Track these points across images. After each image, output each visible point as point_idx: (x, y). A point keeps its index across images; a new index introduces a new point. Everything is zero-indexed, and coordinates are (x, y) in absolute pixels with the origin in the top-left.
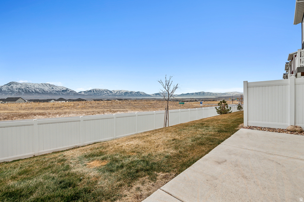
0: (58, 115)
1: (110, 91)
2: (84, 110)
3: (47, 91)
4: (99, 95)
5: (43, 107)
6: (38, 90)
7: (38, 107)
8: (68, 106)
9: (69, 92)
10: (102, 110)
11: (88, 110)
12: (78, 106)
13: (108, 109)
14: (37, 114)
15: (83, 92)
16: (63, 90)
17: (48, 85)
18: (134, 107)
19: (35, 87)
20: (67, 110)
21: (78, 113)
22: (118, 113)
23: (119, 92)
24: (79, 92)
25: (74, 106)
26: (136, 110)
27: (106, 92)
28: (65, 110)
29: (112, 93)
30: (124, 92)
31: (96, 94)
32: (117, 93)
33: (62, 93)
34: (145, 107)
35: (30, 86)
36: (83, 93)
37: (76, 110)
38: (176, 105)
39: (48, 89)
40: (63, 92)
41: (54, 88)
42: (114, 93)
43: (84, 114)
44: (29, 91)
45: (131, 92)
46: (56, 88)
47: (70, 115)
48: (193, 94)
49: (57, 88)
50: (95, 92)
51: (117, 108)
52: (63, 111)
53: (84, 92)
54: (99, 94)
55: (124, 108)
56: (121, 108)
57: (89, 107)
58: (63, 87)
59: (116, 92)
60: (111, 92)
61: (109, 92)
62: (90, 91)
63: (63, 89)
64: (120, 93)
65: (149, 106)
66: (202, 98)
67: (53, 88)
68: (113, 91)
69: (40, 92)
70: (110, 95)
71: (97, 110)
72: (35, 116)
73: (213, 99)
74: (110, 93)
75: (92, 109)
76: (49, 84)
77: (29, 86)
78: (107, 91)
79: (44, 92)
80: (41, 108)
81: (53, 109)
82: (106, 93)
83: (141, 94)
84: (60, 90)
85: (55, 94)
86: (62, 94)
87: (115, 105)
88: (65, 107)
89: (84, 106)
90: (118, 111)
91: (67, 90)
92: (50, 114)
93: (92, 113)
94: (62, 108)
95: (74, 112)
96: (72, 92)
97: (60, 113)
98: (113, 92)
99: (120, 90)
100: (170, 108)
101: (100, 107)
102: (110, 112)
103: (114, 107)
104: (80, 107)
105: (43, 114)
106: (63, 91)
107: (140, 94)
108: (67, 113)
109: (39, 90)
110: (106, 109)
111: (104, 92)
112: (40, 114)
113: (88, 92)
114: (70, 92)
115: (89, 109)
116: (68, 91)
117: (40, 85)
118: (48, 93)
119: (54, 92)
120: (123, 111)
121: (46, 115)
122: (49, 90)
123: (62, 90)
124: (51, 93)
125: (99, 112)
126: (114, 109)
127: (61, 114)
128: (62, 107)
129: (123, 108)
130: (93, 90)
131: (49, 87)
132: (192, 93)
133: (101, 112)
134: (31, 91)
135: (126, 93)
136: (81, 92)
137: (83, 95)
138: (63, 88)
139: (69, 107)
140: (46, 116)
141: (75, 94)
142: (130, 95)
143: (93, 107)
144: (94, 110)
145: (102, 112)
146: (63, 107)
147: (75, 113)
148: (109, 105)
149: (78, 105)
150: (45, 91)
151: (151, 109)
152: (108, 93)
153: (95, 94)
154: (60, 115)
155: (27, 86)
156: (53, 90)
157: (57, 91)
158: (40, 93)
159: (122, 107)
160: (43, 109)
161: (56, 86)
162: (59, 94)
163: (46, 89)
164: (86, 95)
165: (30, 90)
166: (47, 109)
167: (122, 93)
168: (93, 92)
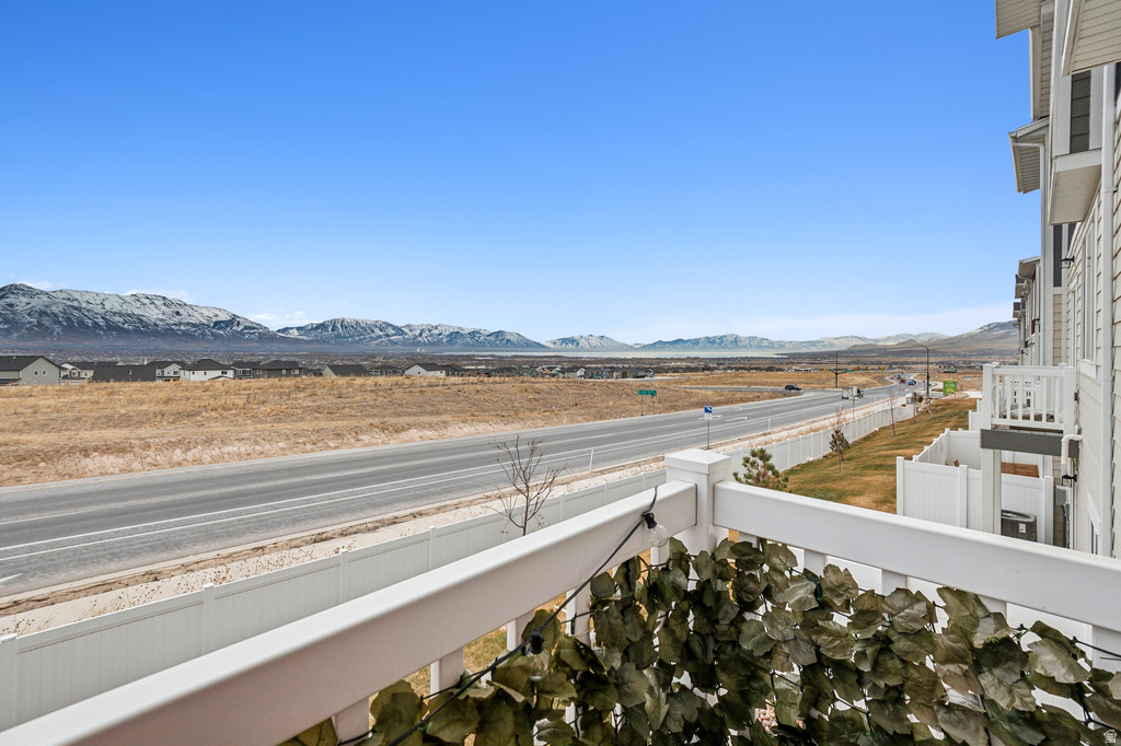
0: (178, 451)
1: (394, 327)
2: (285, 427)
3: (157, 325)
4: (354, 342)
5: (123, 411)
6: (117, 319)
7: (105, 412)
8: (224, 408)
9: (242, 327)
10: (353, 422)
11: (300, 425)
12: (263, 408)
13: (375, 415)
14: (96, 449)
15: (295, 331)
16: (219, 319)
17: (159, 303)
18: (474, 405)
19: (108, 307)
20: (218, 428)
21: (259, 439)
22: (413, 432)
23: (430, 331)
24: (279, 331)
25: (248, 406)
26: (479, 422)
27: (381, 330)
28: (212, 424)
29: (404, 333)
30: (448, 333)
31: (345, 337)
32: (420, 335)
33: (214, 331)
34: (516, 404)
35: (88, 302)
36: (295, 334)
37: (251, 428)
38: (628, 395)
39: (161, 317)
40: (219, 329)
41: (181, 311)
42: (410, 333)
43: (281, 445)
44: (81, 322)
45: (473, 334)
46: (191, 311)
47: (226, 449)
48: (696, 342)
49: (196, 314)
50: (341, 331)
51: (409, 410)
52: (201, 430)
53: (299, 329)
54: (353, 337)
55: (438, 413)
56: (424, 413)
57: (306, 409)
58: (220, 310)
59: (417, 333)
60: (399, 330)
61: (393, 332)
62: (322, 326)
63: (216, 316)
64: (433, 336)
65: (530, 400)
66: (729, 359)
67: (178, 313)
68: (408, 326)
69: (126, 326)
70: (396, 343)
71: (334, 424)
72: (87, 456)
73: (768, 362)
74: (395, 335)
75: (316, 418)
76: (164, 298)
77: (84, 305)
78: (384, 326)
79: (143, 329)
80: (116, 416)
81: (164, 423)
82: (381, 333)
83: (508, 340)
84: (206, 322)
85: (186, 334)
86: (213, 334)
87: (404, 402)
88: (213, 413)
89: (283, 407)
90: (410, 426)
91: (233, 320)
92: (149, 447)
93: (314, 438)
94: (198, 418)
95: (244, 435)
96: (254, 328)
97: (189, 442)
98: (406, 330)
99: (434, 324)
100: (607, 407)
101: (347, 411)
102: (383, 430)
103: (400, 409)
104: (269, 410)
105: (118, 449)
106: (216, 323)
107: (504, 342)
108: (215, 442)
109: (121, 320)
110: (368, 416)
111: (373, 332)
112: (107, 449)
113: (312, 329)
114: (246, 328)
115: (302, 419)
116: (238, 324)
117: (129, 300)
118: (157, 332)
119: (182, 328)
120: (431, 426)
121: (130, 452)
122: (161, 320)
123: (215, 319)
124: (169, 333)
125: (338, 435)
126: (399, 416)
127: (191, 446)
128: (199, 414)
129: (431, 413)
130: (334, 323)
131: (164, 308)
132: (693, 338)
133: (346, 433)
134: (90, 323)
135: (455, 336)
136: (286, 330)
137: (296, 341)
138: (217, 312)
139: (225, 413)
140: (130, 455)
141: (266, 336)
142: (468, 344)
143: (318, 410)
144: (323, 424)
145: (350, 434)
146: (204, 414)
147: (248, 439)
148: (380, 399)
149: (263, 402)
150: (146, 325)
151: (535, 413)
152: (387, 335)
153: (338, 336)
154: (188, 450)
155: (76, 304)
156: (177, 319)
157: (194, 325)
158: (127, 331)
159: (428, 408)
160: (125, 421)
161: (191, 306)
162: (203, 334)
163: (153, 314)
164: (307, 342)
165: (86, 320)
166: (140, 424)
167: (440, 334)
168: (332, 330)
